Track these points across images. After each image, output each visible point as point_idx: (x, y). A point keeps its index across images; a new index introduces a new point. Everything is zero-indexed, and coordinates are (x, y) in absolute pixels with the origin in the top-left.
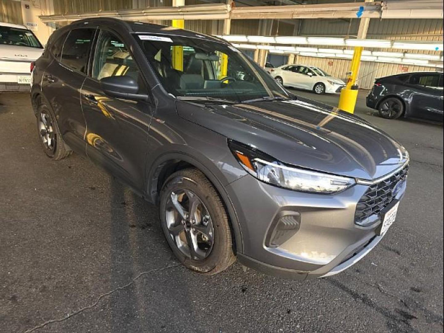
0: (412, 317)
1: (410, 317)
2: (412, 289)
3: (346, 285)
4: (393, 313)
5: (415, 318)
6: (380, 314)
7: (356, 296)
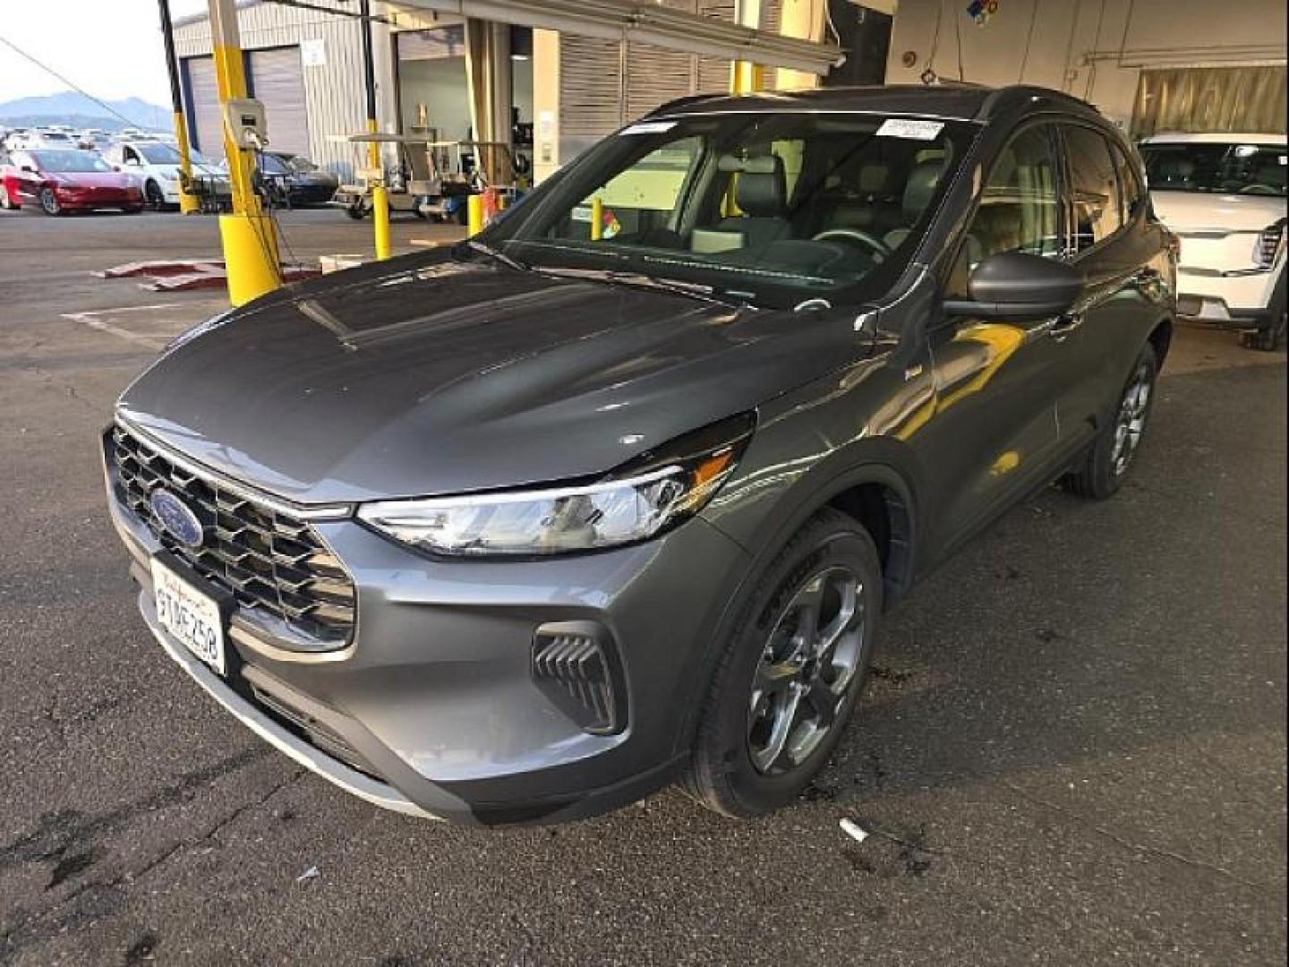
0: (58, 878)
1: (62, 872)
2: (149, 943)
3: (242, 772)
4: (98, 840)
5: (51, 886)
6: (111, 810)
7: (194, 780)
